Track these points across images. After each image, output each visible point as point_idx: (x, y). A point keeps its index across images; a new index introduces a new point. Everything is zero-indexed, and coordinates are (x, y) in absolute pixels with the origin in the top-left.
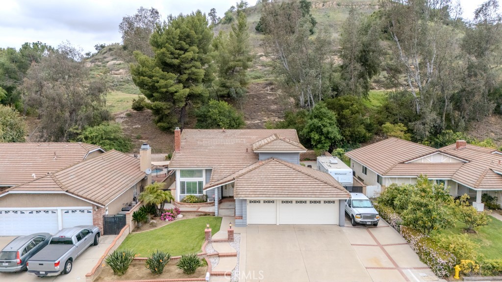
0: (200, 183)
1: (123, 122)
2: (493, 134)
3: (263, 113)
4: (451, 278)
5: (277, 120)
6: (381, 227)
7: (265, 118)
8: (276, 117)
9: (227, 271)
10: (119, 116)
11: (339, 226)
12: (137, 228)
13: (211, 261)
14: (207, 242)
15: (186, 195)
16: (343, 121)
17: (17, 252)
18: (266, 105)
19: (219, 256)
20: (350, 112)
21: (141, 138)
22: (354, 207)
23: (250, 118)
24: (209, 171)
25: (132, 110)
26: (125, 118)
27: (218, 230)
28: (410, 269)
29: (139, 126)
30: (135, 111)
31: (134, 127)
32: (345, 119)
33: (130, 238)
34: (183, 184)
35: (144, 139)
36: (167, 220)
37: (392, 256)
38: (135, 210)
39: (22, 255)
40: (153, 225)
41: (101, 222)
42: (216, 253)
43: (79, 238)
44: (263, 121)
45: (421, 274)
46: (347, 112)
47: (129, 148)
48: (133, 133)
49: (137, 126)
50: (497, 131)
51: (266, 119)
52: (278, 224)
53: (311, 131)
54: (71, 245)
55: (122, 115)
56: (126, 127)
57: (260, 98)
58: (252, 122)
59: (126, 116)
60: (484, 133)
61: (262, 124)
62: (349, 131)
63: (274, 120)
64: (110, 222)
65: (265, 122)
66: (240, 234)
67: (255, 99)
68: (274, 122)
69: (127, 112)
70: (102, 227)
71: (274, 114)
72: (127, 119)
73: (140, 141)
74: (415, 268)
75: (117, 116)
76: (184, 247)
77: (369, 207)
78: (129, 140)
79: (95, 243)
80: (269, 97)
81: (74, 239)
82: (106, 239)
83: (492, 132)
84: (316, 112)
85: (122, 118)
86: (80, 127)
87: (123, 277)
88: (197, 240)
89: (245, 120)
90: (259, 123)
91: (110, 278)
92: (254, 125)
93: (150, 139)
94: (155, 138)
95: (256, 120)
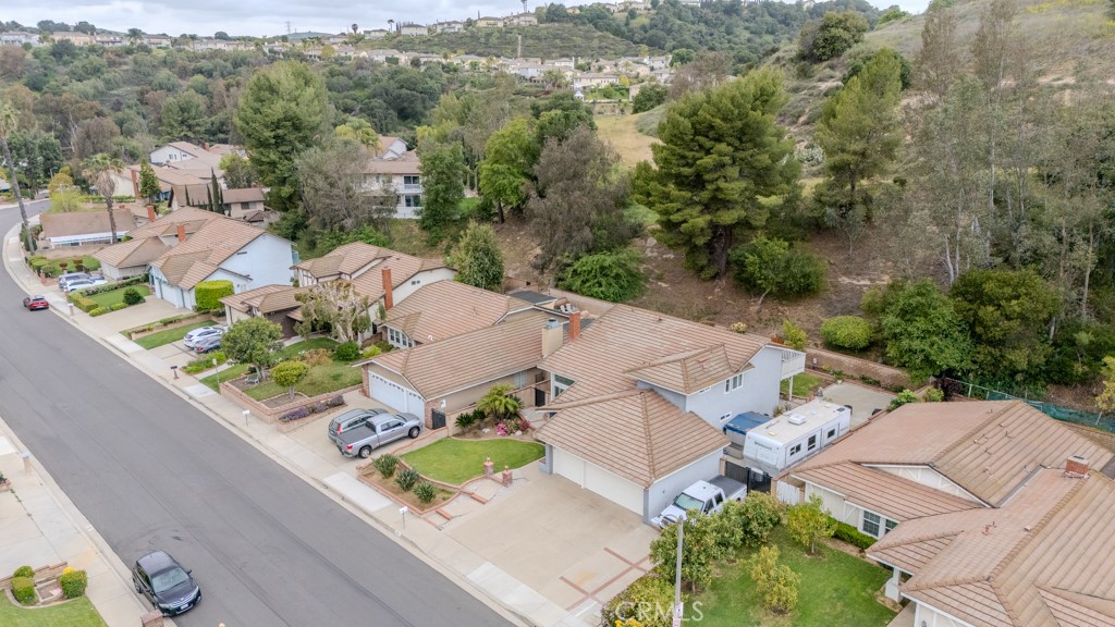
9: (454, 514)
12: (461, 434)
13: (460, 497)
17: (339, 425)
19: (471, 496)
21: (663, 280)
23: (855, 272)
28: (601, 602)
29: (673, 257)
31: (665, 256)
33: (442, 442)
34: (556, 390)
35: (665, 282)
36: (499, 433)
37: (616, 583)
38: (464, 412)
40: (476, 435)
41: (430, 415)
42: (473, 492)
44: (877, 282)
45: (598, 613)
49: (669, 256)
52: (583, 487)
56: (656, 254)
61: (870, 289)
65: (878, 286)
70: (431, 420)
73: (659, 283)
76: (457, 474)
79: (411, 436)
81: (378, 428)
87: (384, 480)
88: (479, 470)
89: (844, 274)
90: (865, 286)
91: (378, 476)
92: (852, 289)
93: (672, 283)
94: (680, 283)
95: (863, 279)
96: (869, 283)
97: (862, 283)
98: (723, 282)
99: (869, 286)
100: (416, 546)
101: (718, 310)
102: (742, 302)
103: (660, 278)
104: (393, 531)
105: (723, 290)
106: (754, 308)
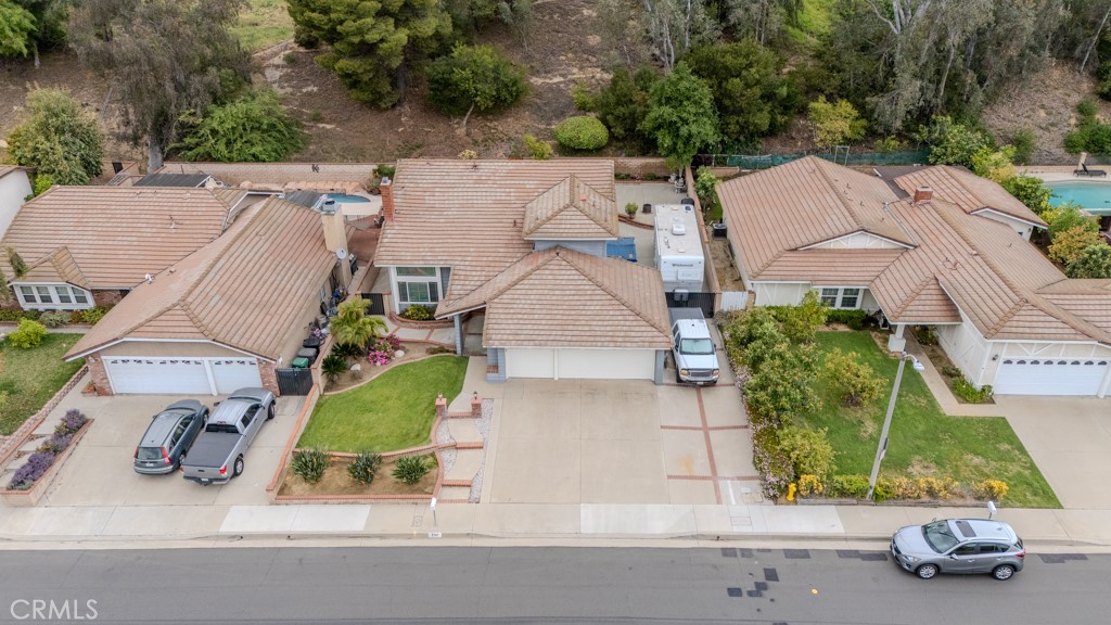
0: (433, 286)
1: (281, 77)
2: (1042, 113)
3: (570, 55)
4: (782, 499)
5: (598, 76)
6: (723, 385)
7: (575, 70)
8: (598, 67)
9: (466, 478)
10: (271, 61)
11: (654, 382)
12: (331, 385)
13: (444, 456)
14: (440, 418)
15: (409, 303)
16: (727, 102)
17: (162, 449)
18: (578, 33)
19: (456, 447)
20: (742, 84)
21: (322, 120)
22: (682, 353)
23: (542, 70)
24: (446, 271)
25: (296, 46)
26: (283, 67)
27: (459, 392)
28: (732, 479)
29: (315, 89)
30: (302, 50)
31: (304, 90)
32: (730, 98)
33: (322, 405)
34: (402, 286)
35: (328, 123)
36: (378, 364)
37: (716, 453)
38: (325, 357)
39: (171, 448)
40: (356, 377)
41: (273, 380)
42: (452, 442)
43: (245, 421)
44: (569, 77)
45: (744, 490)
46: (735, 84)
47: (301, 145)
48: (302, 105)
49: (309, 89)
50: (1054, 105)
51: (576, 73)
52: (556, 379)
53: (659, 127)
54: (235, 435)
55: (278, 60)
56: (289, 90)
57: (567, 14)
58: (547, 81)
59: (285, 63)
60: (1027, 109)
61: (567, 85)
62: (738, 122)
63: (593, 77)
64: (288, 378)
65: (573, 81)
66: (492, 400)
67: (556, 16)
68: (593, 81)
69: (287, 52)
70: (276, 385)
71: (594, 59)
72: (289, 70)
73: (321, 125)
74: (739, 478)
75: (267, 63)
76: (405, 431)
77: (706, 354)
78: (298, 124)
79: (270, 416)
80: (586, 12)
81: (239, 425)
82: (285, 406)
83: (1043, 107)
84: (668, 91)
85: (277, 67)
86: (199, 112)
87: (318, 486)
88: (425, 415)
89: (533, 74)
90: (561, 82)
91: (300, 487)
92: (551, 88)
93: (340, 123)
94: (349, 119)
95: (555, 76)
96: (562, 79)
97: (556, 80)
98: (406, 108)
99: (564, 82)
100: (481, 536)
101: (420, 142)
102: (442, 126)
103: (317, 119)
104: (425, 536)
105: (411, 117)
106: (461, 131)
